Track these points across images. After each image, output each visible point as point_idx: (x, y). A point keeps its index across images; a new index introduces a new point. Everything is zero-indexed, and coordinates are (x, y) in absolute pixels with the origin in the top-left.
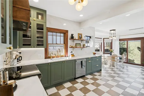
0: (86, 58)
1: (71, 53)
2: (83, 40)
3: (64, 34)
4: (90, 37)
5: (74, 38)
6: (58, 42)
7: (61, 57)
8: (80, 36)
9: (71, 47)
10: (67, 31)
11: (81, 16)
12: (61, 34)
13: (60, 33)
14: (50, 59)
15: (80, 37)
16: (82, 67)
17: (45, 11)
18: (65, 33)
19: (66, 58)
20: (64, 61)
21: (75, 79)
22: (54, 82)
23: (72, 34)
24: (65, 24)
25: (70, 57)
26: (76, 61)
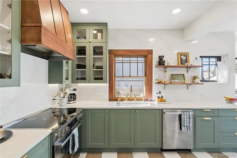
0: (195, 110)
1: (159, 95)
2: (190, 67)
3: (145, 57)
4: (219, 58)
5: (166, 64)
6: (134, 74)
7: (137, 100)
8: (184, 58)
9: (159, 83)
10: (150, 52)
11: (177, 11)
12: (139, 59)
13: (137, 56)
14: (116, 102)
15: (181, 60)
16: (181, 128)
17: (106, 25)
18: (146, 55)
19: (147, 103)
20: (135, 110)
21: (163, 150)
22: (115, 144)
23: (159, 57)
24: (151, 40)
25: (156, 102)
26: (164, 113)
